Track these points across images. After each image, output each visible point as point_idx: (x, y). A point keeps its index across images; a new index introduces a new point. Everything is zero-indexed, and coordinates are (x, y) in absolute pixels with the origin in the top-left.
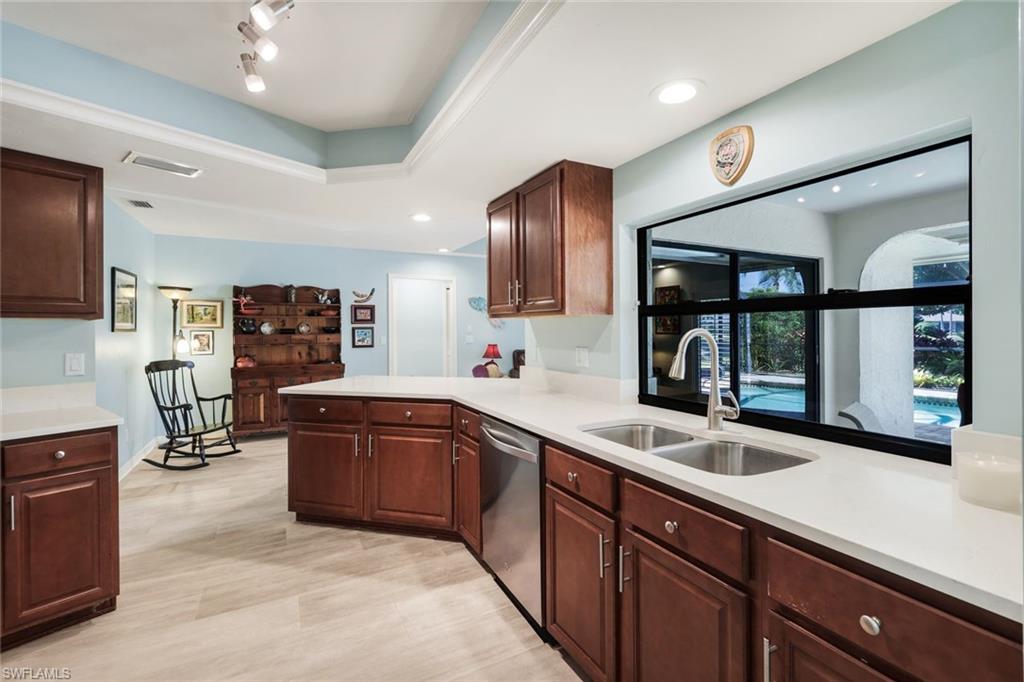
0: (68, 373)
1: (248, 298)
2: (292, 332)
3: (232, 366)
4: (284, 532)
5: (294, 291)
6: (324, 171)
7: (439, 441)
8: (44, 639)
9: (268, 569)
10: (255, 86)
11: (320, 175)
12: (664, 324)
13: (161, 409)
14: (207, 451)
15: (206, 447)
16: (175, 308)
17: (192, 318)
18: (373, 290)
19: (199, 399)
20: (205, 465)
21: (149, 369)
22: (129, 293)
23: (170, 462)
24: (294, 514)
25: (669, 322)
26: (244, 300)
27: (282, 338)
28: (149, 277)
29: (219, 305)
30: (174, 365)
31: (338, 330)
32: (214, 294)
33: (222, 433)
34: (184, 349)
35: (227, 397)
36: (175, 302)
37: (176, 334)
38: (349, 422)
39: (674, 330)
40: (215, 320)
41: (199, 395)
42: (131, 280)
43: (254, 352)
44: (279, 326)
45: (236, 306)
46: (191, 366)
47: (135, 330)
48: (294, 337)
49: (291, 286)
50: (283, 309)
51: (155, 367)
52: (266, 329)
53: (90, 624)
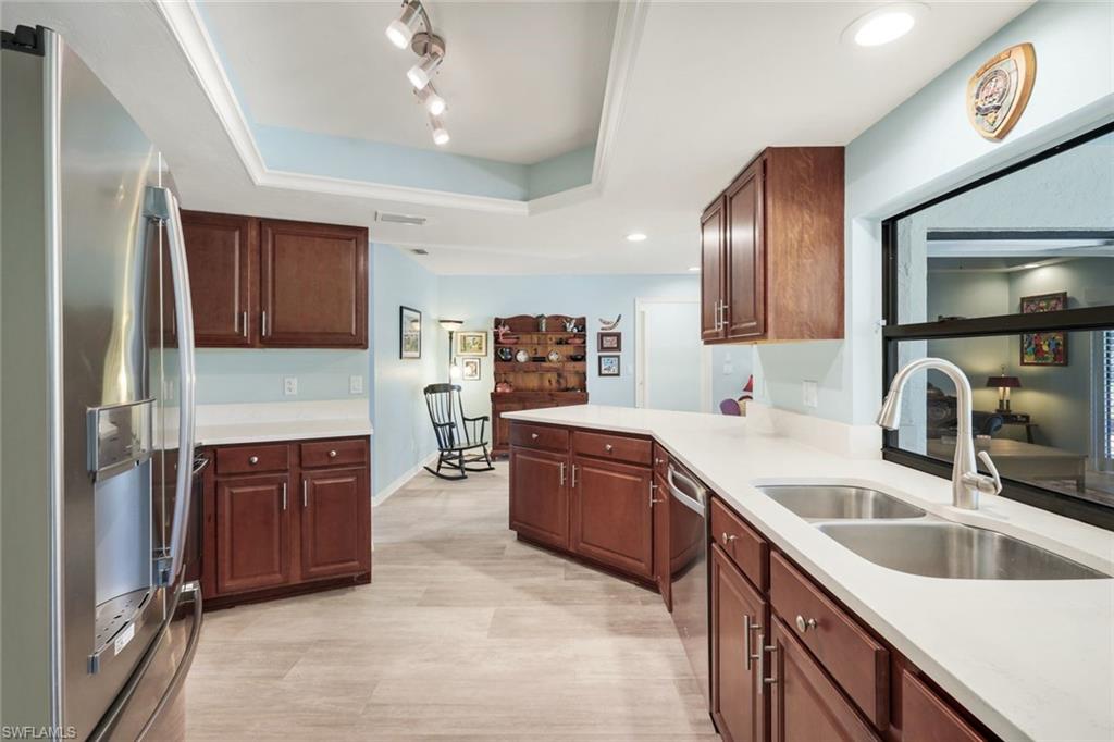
0: (353, 391)
1: (507, 328)
2: (543, 360)
3: (493, 391)
4: (504, 548)
5: (544, 321)
6: (525, 204)
7: (639, 479)
8: (323, 593)
9: (480, 577)
10: (442, 139)
11: (522, 208)
12: (1038, 351)
13: (436, 426)
14: (466, 465)
15: (466, 462)
16: (451, 338)
17: (465, 347)
18: (620, 317)
19: (464, 419)
20: (465, 477)
21: (426, 391)
22: (416, 326)
23: (442, 472)
24: (515, 533)
25: (1045, 348)
26: (502, 330)
27: (533, 366)
28: (432, 312)
29: (484, 335)
30: (447, 388)
31: (583, 358)
32: (480, 326)
33: (479, 451)
34: (457, 374)
35: (485, 418)
36: (451, 333)
37: (452, 361)
38: (558, 451)
39: (1055, 359)
40: (480, 349)
41: (465, 416)
42: (417, 316)
43: (511, 378)
44: (532, 355)
45: (496, 336)
46: (459, 389)
47: (419, 357)
48: (544, 364)
49: (542, 316)
50: (535, 338)
51: (431, 389)
52: (522, 357)
53: (354, 590)
